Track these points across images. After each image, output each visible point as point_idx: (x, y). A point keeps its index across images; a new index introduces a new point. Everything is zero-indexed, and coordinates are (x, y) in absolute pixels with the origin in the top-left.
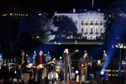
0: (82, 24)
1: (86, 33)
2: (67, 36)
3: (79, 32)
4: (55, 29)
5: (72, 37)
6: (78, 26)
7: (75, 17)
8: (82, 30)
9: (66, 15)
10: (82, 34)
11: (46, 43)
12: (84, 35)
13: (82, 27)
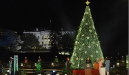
0: (43, 39)
1: (45, 45)
2: (32, 47)
3: (41, 44)
4: (22, 42)
5: (35, 47)
6: (39, 40)
7: (37, 34)
8: (43, 43)
9: (31, 32)
10: (42, 45)
11: (16, 52)
12: (44, 46)
13: (42, 41)
